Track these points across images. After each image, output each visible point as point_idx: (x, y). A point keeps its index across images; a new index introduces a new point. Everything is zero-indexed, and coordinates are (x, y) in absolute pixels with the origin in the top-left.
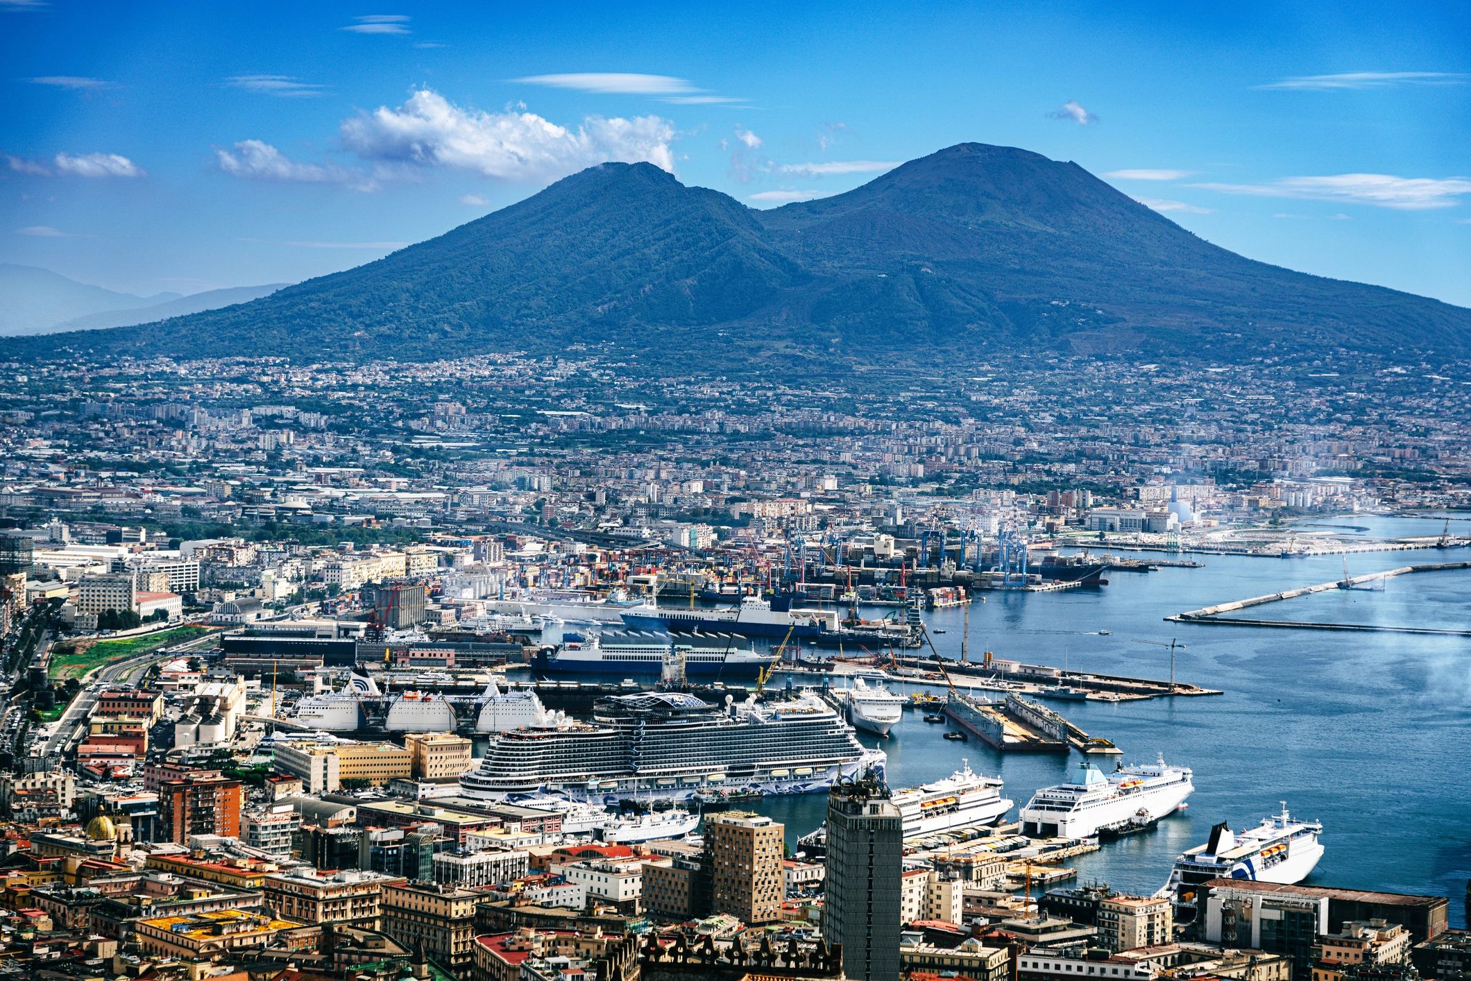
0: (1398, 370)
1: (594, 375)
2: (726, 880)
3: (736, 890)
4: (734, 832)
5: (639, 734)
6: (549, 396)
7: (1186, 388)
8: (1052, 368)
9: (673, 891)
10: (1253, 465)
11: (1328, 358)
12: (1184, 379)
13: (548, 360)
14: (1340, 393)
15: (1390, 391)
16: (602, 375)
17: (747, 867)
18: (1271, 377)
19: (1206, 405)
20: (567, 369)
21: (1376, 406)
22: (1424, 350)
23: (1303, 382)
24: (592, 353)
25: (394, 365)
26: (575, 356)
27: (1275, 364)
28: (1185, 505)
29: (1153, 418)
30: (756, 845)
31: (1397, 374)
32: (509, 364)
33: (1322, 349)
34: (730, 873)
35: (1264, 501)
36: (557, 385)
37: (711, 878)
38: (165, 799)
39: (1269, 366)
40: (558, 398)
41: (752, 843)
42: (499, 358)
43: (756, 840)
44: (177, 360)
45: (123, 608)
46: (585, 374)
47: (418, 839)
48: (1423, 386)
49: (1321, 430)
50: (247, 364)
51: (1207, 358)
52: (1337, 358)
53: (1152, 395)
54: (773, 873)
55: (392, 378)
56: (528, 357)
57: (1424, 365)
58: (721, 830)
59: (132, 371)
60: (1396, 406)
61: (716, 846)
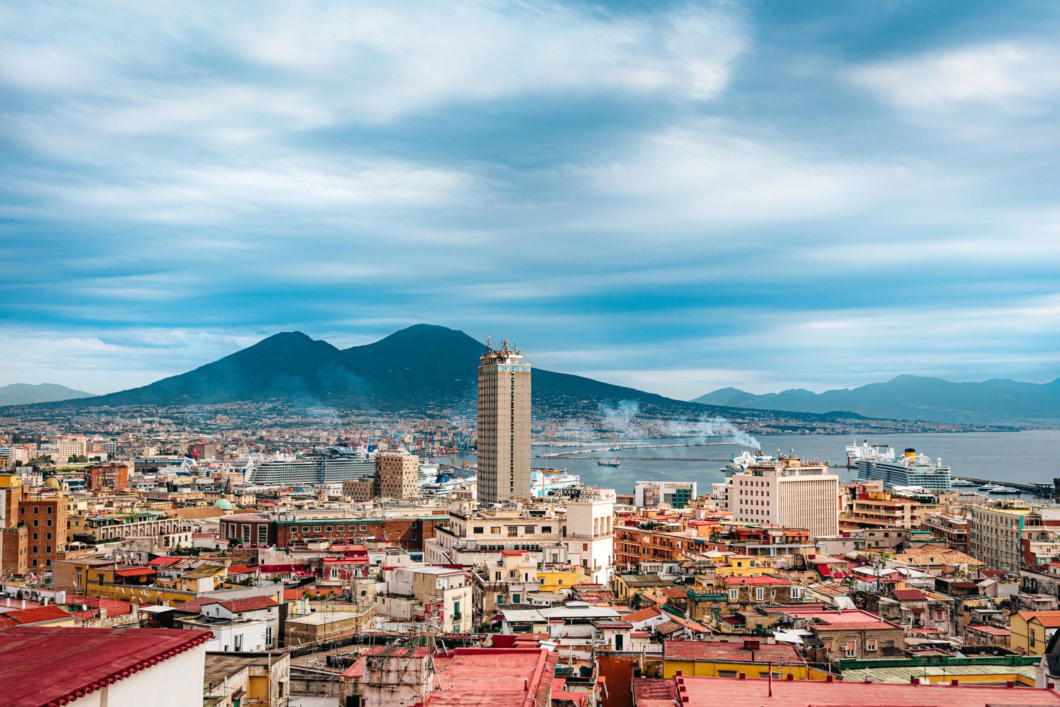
0: (585, 401)
1: (280, 407)
2: (388, 485)
3: (394, 490)
4: (392, 460)
5: (324, 464)
6: (262, 414)
8: (457, 402)
9: (360, 494)
11: (559, 398)
13: (261, 403)
14: (565, 409)
15: (583, 408)
16: (282, 407)
17: (399, 478)
18: (539, 404)
20: (268, 405)
21: (580, 413)
22: (594, 396)
24: (278, 400)
25: (200, 406)
26: (272, 402)
27: (540, 400)
30: (404, 466)
31: (585, 403)
32: (245, 404)
33: (557, 395)
34: (390, 482)
36: (265, 410)
37: (380, 485)
38: (88, 475)
39: (537, 401)
40: (266, 415)
41: (402, 465)
42: (241, 403)
43: (404, 463)
44: (112, 407)
45: (80, 455)
46: (276, 407)
47: (221, 483)
50: (140, 407)
52: (562, 398)
54: (413, 481)
55: (199, 410)
56: (253, 402)
57: (594, 400)
58: (385, 459)
59: (93, 410)
60: (587, 413)
61: (382, 468)
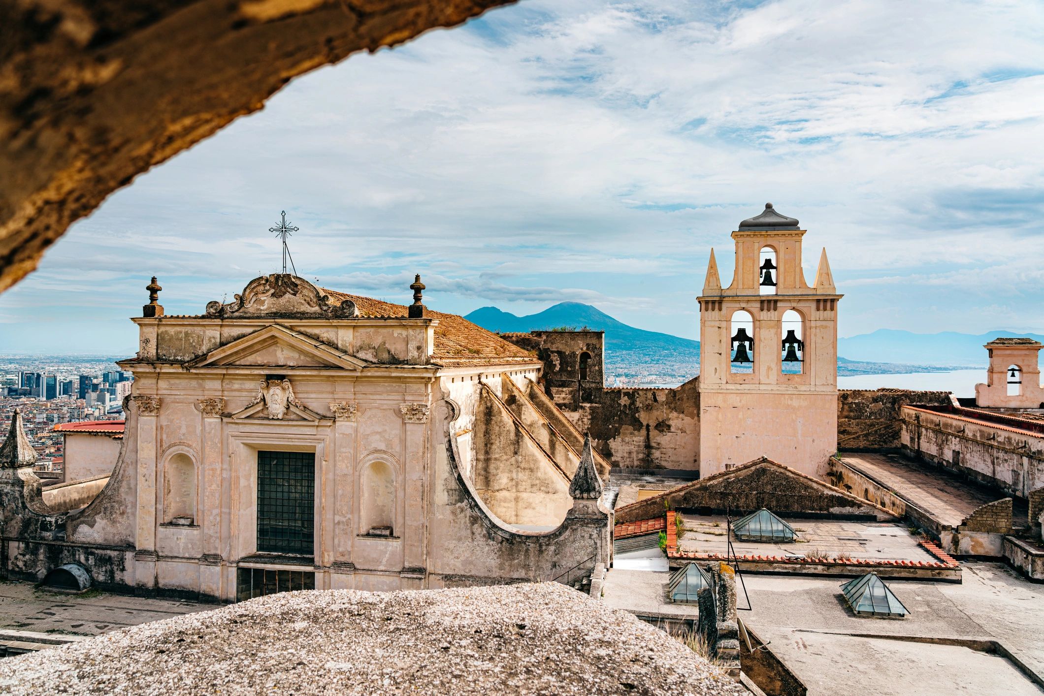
7: (618, 356)
10: (634, 373)
11: (650, 349)
12: (618, 354)
14: (653, 357)
15: (664, 356)
18: (637, 354)
19: (622, 360)
21: (661, 360)
22: (672, 347)
23: (645, 355)
27: (638, 351)
28: (618, 382)
29: (611, 363)
31: (666, 353)
33: (649, 347)
35: (636, 381)
48: (672, 355)
49: (649, 365)
51: (623, 349)
52: (652, 349)
53: (610, 358)
57: (672, 350)
60: (666, 360)
